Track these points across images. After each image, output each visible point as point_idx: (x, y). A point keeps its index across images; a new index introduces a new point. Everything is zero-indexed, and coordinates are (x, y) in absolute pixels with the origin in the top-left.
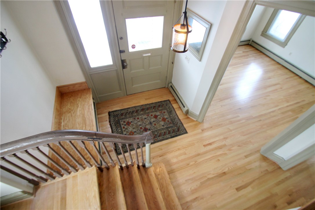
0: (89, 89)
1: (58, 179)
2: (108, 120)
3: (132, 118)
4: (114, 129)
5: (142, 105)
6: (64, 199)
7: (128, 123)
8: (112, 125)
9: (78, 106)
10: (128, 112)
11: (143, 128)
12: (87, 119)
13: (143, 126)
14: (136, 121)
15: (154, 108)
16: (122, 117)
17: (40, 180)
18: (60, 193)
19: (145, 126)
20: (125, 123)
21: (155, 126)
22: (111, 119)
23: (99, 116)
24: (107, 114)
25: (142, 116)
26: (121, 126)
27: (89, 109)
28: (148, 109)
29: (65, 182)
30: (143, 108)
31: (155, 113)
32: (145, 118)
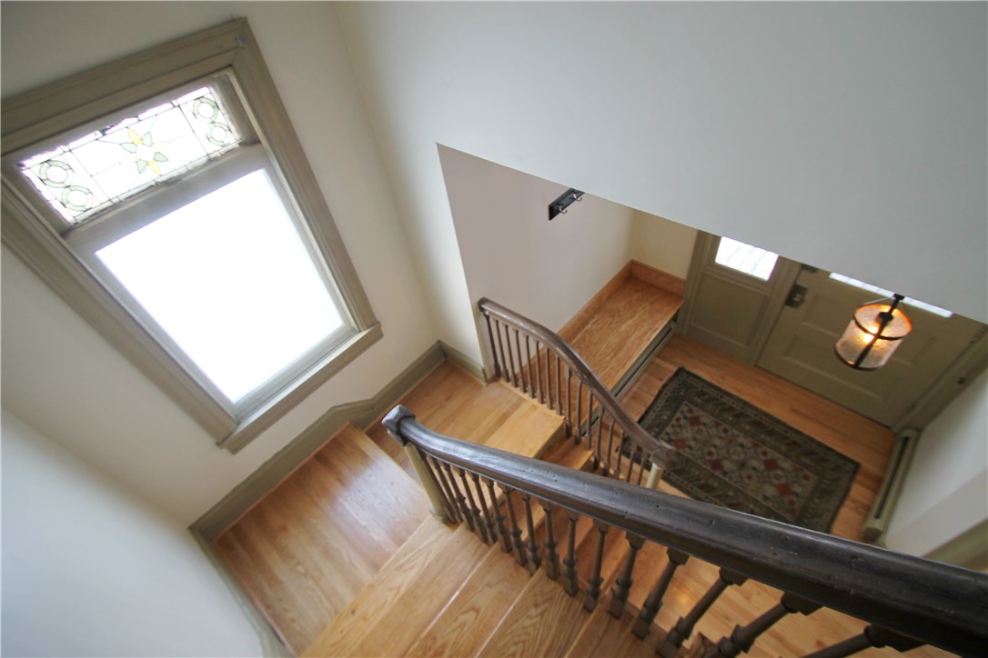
0: (680, 297)
1: (518, 391)
2: (664, 381)
3: (712, 418)
4: (658, 404)
5: (767, 415)
6: (503, 418)
7: (695, 421)
8: (663, 395)
9: (634, 316)
10: (718, 400)
11: (715, 457)
12: (625, 348)
13: (718, 453)
14: (715, 432)
15: (788, 444)
16: (695, 399)
17: (504, 374)
18: (507, 407)
19: (725, 458)
20: (689, 415)
21: (746, 481)
22: (673, 383)
23: (658, 361)
24: (674, 369)
25: (742, 435)
26: (675, 412)
27: (645, 333)
28: (771, 433)
29: (521, 400)
30: (763, 421)
31: (781, 457)
32: (742, 445)
